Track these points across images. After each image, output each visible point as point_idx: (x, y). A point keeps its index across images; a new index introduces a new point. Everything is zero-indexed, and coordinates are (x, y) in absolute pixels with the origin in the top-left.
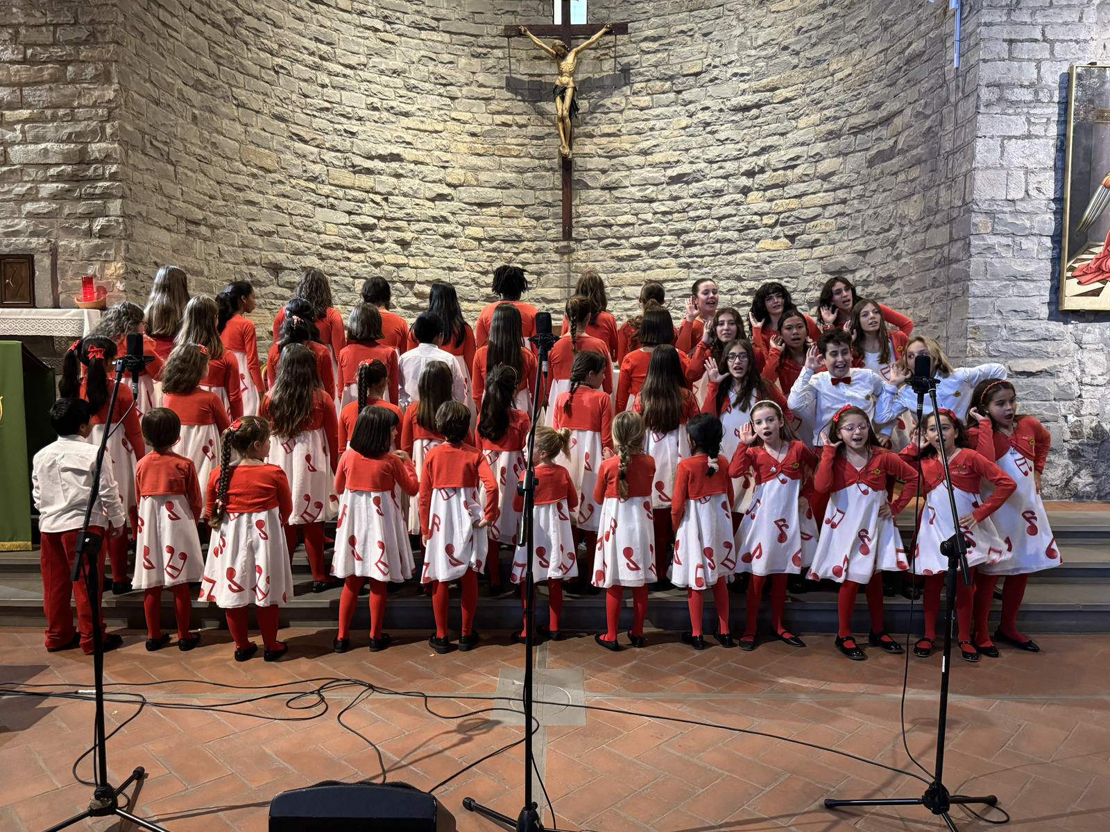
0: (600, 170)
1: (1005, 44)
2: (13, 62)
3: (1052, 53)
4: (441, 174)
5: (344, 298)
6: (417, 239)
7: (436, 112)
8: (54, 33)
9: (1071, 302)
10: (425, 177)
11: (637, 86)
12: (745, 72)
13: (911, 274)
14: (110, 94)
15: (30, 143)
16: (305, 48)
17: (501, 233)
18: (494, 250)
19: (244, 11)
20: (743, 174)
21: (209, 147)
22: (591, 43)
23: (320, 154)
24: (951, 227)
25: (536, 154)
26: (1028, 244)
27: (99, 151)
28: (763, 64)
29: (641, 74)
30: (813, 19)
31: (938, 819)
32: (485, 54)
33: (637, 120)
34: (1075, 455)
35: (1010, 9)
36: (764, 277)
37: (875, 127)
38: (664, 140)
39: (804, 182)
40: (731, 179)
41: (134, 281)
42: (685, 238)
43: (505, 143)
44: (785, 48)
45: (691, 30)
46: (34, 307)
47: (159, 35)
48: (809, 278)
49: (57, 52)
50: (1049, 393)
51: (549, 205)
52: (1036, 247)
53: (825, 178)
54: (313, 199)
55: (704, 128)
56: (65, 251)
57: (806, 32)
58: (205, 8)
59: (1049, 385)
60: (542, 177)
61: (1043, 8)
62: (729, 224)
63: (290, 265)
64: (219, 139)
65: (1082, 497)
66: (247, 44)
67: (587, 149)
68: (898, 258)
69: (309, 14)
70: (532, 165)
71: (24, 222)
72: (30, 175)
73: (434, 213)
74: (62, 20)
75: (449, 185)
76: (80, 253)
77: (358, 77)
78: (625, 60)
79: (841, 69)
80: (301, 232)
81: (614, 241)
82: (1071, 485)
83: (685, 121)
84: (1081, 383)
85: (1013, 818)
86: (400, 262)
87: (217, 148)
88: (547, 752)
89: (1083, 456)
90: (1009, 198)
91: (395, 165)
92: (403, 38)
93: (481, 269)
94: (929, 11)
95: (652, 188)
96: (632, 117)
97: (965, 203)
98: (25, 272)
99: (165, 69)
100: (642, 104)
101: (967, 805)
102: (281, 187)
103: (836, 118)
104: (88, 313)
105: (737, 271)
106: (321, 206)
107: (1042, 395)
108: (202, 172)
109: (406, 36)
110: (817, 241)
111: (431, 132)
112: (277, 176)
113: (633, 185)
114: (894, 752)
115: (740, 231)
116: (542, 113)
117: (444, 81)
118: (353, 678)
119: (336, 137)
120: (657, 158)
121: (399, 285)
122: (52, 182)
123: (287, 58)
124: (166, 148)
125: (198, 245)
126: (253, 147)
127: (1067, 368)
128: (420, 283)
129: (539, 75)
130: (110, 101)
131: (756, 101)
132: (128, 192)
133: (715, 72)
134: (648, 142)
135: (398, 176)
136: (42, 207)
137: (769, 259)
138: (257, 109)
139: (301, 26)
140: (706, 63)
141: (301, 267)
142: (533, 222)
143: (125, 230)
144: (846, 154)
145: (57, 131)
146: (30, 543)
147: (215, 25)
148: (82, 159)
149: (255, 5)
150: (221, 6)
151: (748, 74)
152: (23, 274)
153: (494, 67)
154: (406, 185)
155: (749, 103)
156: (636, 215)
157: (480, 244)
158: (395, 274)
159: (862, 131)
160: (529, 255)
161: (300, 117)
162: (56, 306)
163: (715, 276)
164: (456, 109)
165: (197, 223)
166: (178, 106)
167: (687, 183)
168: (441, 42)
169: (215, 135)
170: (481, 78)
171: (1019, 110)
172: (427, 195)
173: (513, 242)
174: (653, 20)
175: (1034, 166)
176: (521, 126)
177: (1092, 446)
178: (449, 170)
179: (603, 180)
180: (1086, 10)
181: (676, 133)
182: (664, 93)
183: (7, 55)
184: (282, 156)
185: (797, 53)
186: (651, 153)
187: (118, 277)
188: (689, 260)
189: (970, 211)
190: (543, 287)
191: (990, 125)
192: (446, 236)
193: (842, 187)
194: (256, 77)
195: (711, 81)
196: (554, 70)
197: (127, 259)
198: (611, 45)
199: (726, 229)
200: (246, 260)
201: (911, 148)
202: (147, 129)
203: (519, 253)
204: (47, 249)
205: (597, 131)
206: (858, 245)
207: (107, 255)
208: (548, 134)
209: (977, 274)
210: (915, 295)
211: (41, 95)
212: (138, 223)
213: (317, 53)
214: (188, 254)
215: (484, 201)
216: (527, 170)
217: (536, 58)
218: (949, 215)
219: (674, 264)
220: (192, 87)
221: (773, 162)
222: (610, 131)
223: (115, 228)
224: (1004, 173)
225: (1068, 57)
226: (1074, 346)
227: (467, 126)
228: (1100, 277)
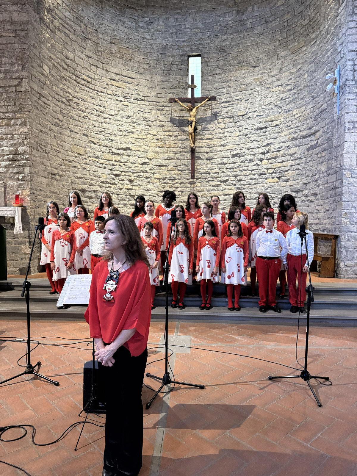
0: (205, 152)
1: (355, 107)
4: (145, 155)
6: (136, 179)
7: (144, 131)
8: (7, 108)
10: (139, 156)
12: (261, 114)
13: (323, 192)
14: (26, 130)
16: (95, 109)
17: (168, 176)
18: (165, 183)
19: (73, 97)
20: (260, 154)
21: (60, 147)
22: (202, 105)
23: (100, 148)
24: (336, 175)
25: (181, 147)
27: (22, 150)
28: (268, 111)
29: (221, 116)
30: (287, 95)
31: (306, 383)
32: (162, 109)
33: (220, 133)
37: (310, 136)
38: (230, 141)
39: (284, 157)
40: (256, 155)
41: (33, 197)
42: (238, 178)
43: (169, 143)
44: (277, 106)
45: (240, 99)
47: (43, 107)
49: (8, 115)
51: (186, 166)
53: (291, 155)
54: (97, 165)
55: (246, 136)
56: (9, 186)
57: (284, 99)
58: (59, 96)
60: (183, 155)
62: (255, 173)
63: (88, 190)
66: (74, 108)
67: (200, 145)
68: (318, 186)
69: (96, 96)
70: (179, 151)
73: (142, 169)
74: (10, 104)
75: (148, 159)
76: (14, 187)
77: (114, 119)
78: (215, 111)
79: (297, 114)
80: (93, 177)
81: (211, 179)
83: (238, 133)
85: (333, 384)
86: (129, 188)
87: (63, 147)
88: (176, 361)
91: (128, 152)
93: (160, 190)
94: (328, 93)
95: (226, 159)
96: (218, 132)
97: (341, 166)
99: (45, 120)
100: (222, 127)
101: (318, 379)
102: (86, 160)
103: (296, 132)
104: (17, 208)
105: (259, 191)
106: (100, 167)
109: (132, 103)
110: (289, 179)
111: (142, 139)
112: (84, 157)
113: (218, 158)
115: (259, 175)
116: (183, 131)
117: (146, 120)
119: (106, 142)
120: (227, 147)
121: (129, 197)
122: (5, 161)
123: (88, 113)
124: (45, 148)
125: (55, 183)
126: (75, 146)
129: (183, 117)
130: (26, 132)
131: (265, 126)
132: (32, 165)
133: (250, 115)
134: (224, 142)
135: (129, 156)
136: (2, 170)
137: (270, 186)
138: (77, 132)
139: (93, 101)
140: (246, 111)
141: (93, 190)
142: (180, 172)
143: (31, 178)
144: (299, 146)
145: (7, 143)
147: (63, 102)
148: (16, 153)
149: (77, 94)
150: (65, 95)
151: (262, 116)
153: (165, 114)
154: (132, 159)
155: (263, 127)
156: (220, 169)
157: (160, 181)
158: (127, 192)
159: (305, 137)
160: (179, 185)
161: (93, 134)
162: (6, 206)
163: (250, 193)
164: (151, 130)
165: (55, 175)
166: (49, 132)
167: (239, 157)
168: (146, 105)
169: (62, 142)
170: (160, 118)
172: (140, 163)
173: (172, 180)
174: (226, 95)
176: (175, 136)
178: (148, 153)
179: (207, 156)
181: (235, 138)
182: (230, 123)
184: (86, 149)
185: (281, 108)
186: (225, 146)
187: (27, 195)
188: (240, 186)
189: (342, 169)
190: (183, 197)
191: (350, 137)
192: (147, 178)
194: (77, 120)
195: (248, 118)
196: (188, 115)
197: (31, 189)
198: (210, 105)
199: (254, 174)
200: (73, 188)
201: (323, 144)
202: (39, 142)
203: (174, 184)
204: (3, 185)
205: (205, 138)
206: (304, 181)
207: (24, 187)
208: (186, 139)
209: (345, 192)
210: (324, 201)
211: (3, 130)
212: (35, 175)
213: (99, 110)
214: (52, 186)
215: (161, 164)
216: (178, 153)
217: (181, 110)
218: (336, 170)
219: (234, 188)
220: (54, 125)
221: (271, 149)
222: (209, 137)
223: (27, 177)
224: (355, 155)
227: (155, 136)
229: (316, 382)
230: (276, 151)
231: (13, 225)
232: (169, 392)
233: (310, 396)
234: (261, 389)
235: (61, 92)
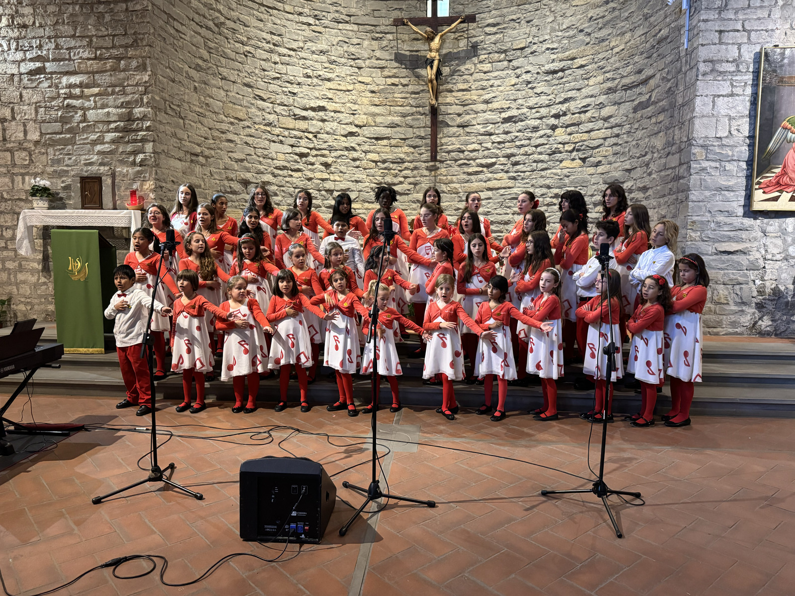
0: (456, 114)
1: (717, 34)
2: (89, 59)
3: (749, 39)
5: (288, 201)
6: (335, 162)
7: (349, 78)
8: (113, 42)
9: (757, 206)
10: (341, 121)
11: (482, 57)
12: (554, 47)
13: (657, 185)
14: (146, 78)
15: (99, 108)
16: (264, 39)
17: (391, 157)
18: (385, 169)
19: (226, 18)
20: (552, 116)
21: (204, 106)
22: (451, 29)
23: (273, 107)
24: (681, 155)
25: (414, 104)
26: (729, 166)
27: (140, 113)
28: (566, 41)
29: (485, 49)
30: (600, 11)
31: (599, 500)
32: (381, 38)
33: (482, 80)
34: (760, 306)
35: (721, 10)
36: (565, 186)
37: (638, 85)
38: (500, 94)
39: (592, 122)
40: (544, 120)
41: (160, 192)
42: (513, 159)
43: (394, 97)
44: (581, 31)
45: (519, 19)
46: (102, 209)
47: (174, 38)
48: (595, 187)
49: (115, 52)
50: (742, 265)
51: (422, 138)
52: (735, 169)
53: (606, 119)
54: (269, 137)
55: (527, 85)
56: (120, 175)
57: (595, 20)
58: (202, 18)
59: (742, 260)
60: (418, 119)
61: (743, 9)
62: (543, 150)
63: (254, 181)
64: (210, 101)
65: (764, 334)
66: (227, 39)
67: (449, 99)
68: (650, 174)
69: (266, 16)
70: (411, 112)
71: (96, 157)
72: (99, 128)
73: (347, 145)
74: (117, 32)
75: (357, 126)
76: (129, 176)
77: (298, 56)
78: (474, 40)
79: (617, 46)
80: (261, 159)
81: (466, 161)
82: (757, 326)
83: (514, 81)
84: (765, 259)
86: (324, 177)
87: (209, 107)
89: (765, 307)
90: (717, 136)
91: (321, 114)
92: (327, 29)
93: (377, 181)
94: (672, 9)
95: (491, 126)
96: (478, 78)
97: (689, 140)
98: (96, 188)
99: (177, 59)
100: (485, 69)
101: (623, 496)
102: (249, 130)
103: (614, 79)
104: (134, 212)
105: (547, 182)
106: (274, 142)
107: (738, 267)
109: (329, 27)
110: (600, 162)
111: (345, 91)
112: (246, 123)
113: (478, 124)
115: (550, 155)
117: (354, 57)
119: (283, 96)
120: (495, 105)
121: (323, 193)
122: (112, 132)
123: (253, 46)
124: (179, 109)
125: (198, 169)
126: (231, 105)
127: (756, 249)
128: (337, 191)
129: (417, 51)
130: (146, 82)
131: (561, 67)
132: (156, 138)
133: (535, 47)
134: (489, 95)
135: (323, 121)
136: (106, 147)
137: (568, 174)
138: (233, 80)
139: (261, 25)
140: (529, 41)
142: (412, 150)
143: (155, 161)
144: (620, 104)
145: (115, 101)
146: (103, 349)
147: (208, 28)
148: (129, 118)
149: (232, 13)
150: (211, 16)
151: (556, 49)
153: (387, 46)
154: (328, 126)
155: (557, 69)
156: (481, 144)
157: (376, 165)
158: (321, 185)
159: (630, 88)
160: (409, 172)
161: (261, 84)
162: (115, 208)
163: (532, 186)
164: (361, 75)
165: (197, 155)
166: (186, 81)
167: (515, 122)
168: (352, 31)
169: (207, 98)
170: (378, 54)
171: (726, 78)
172: (342, 133)
173: (398, 163)
174: (493, 12)
175: (735, 115)
176: (404, 86)
177: (772, 300)
178: (357, 116)
179: (459, 120)
180: (773, 9)
181: (508, 88)
182: (500, 61)
183: (86, 55)
184: (249, 110)
185: (589, 34)
186: (491, 102)
187: (150, 190)
188: (515, 174)
189: (691, 145)
190: (418, 193)
191: (705, 87)
192: (354, 160)
194: (233, 60)
195: (532, 53)
196: (426, 48)
197: (156, 179)
198: (465, 29)
199: (540, 153)
200: (227, 178)
201: (660, 101)
202: (168, 98)
203: (402, 170)
204: (110, 173)
205: (455, 88)
206: (626, 165)
207: (144, 177)
208: (422, 90)
209: (695, 186)
210: (659, 200)
211: (104, 79)
212: (163, 156)
213: (272, 42)
214: (191, 175)
215: (379, 136)
216: (408, 115)
217: (414, 39)
218: (680, 147)
220: (194, 69)
221: (572, 108)
222: (463, 88)
223: (149, 160)
224: (714, 120)
225: (760, 41)
226: (761, 234)
227: (369, 86)
228: (779, 189)
229: (619, 501)
230: (579, 113)
231: (128, 240)
232: (378, 511)
233: (605, 521)
234: (527, 510)
235: (206, 9)
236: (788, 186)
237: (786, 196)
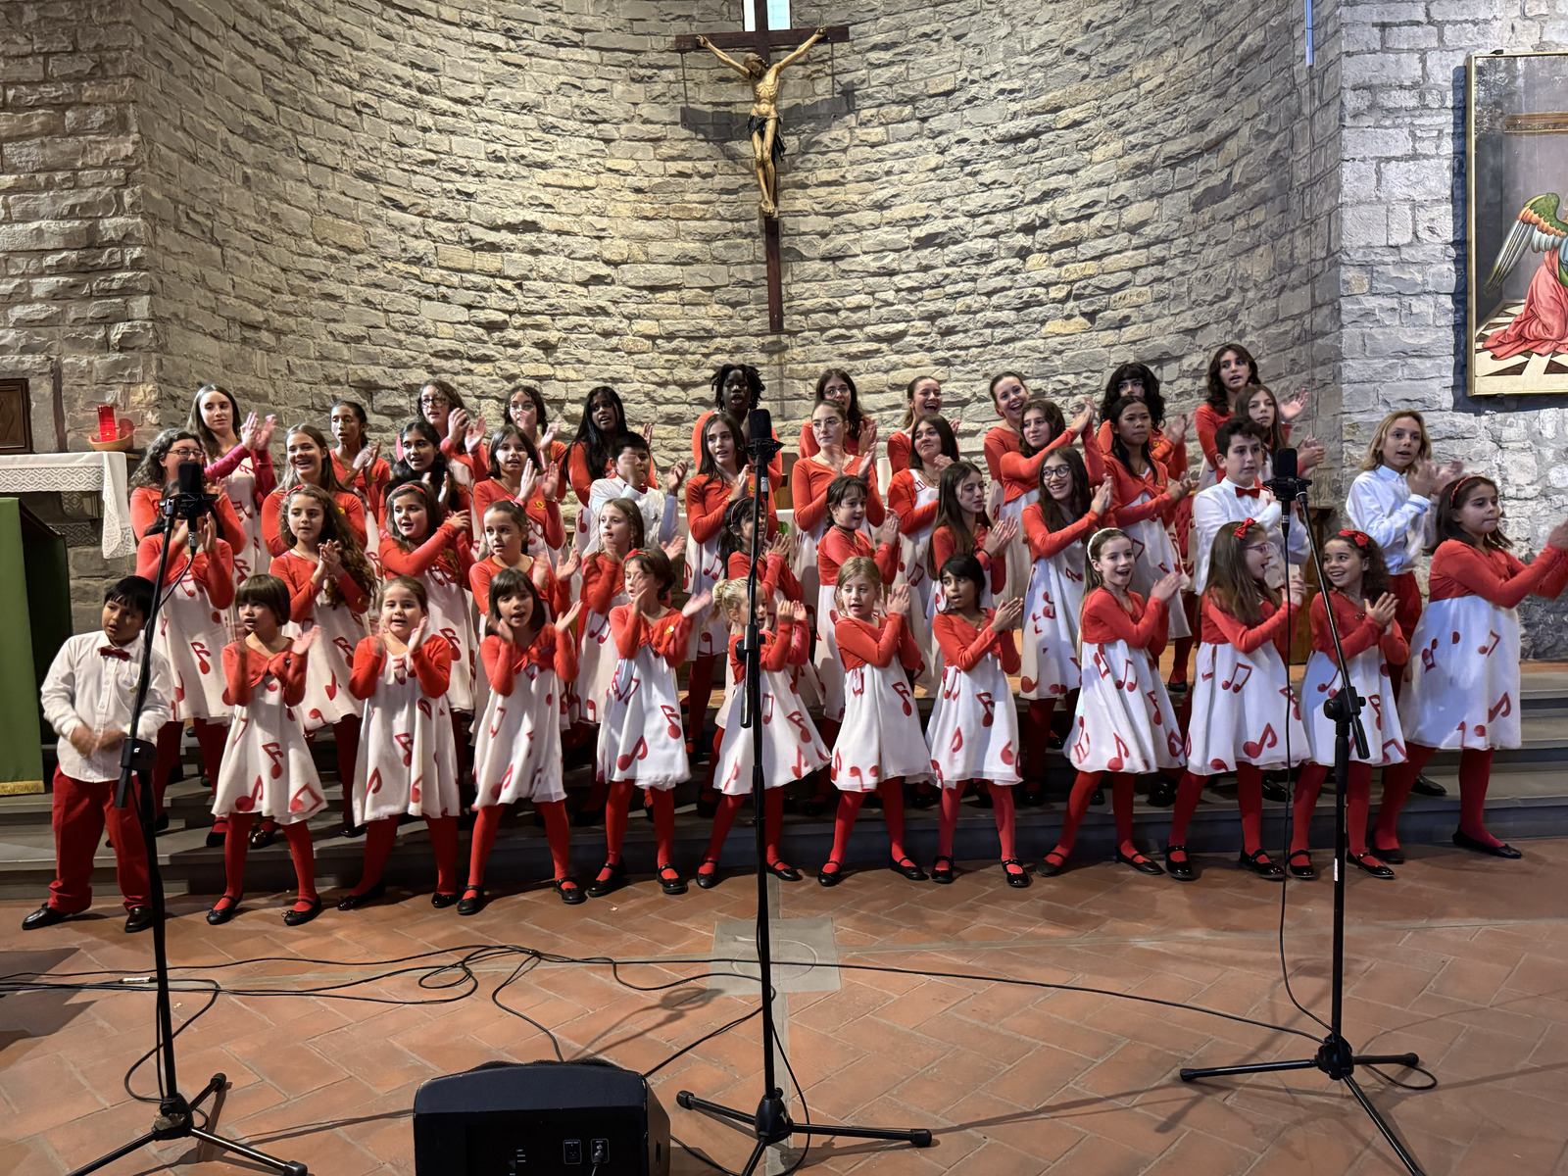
0: (818, 234)
1: (1376, 30)
3: (1441, 39)
4: (595, 248)
6: (565, 340)
7: (585, 161)
8: (45, 65)
9: (1484, 385)
10: (573, 252)
11: (865, 114)
12: (1016, 87)
14: (128, 149)
15: (17, 222)
16: (398, 78)
17: (684, 327)
18: (674, 352)
19: (310, 28)
20: (1019, 230)
21: (269, 219)
22: (798, 56)
23: (424, 225)
24: (1313, 288)
25: (728, 215)
26: (1419, 306)
27: (115, 229)
28: (1039, 75)
29: (869, 96)
31: (1339, 1087)
32: (650, 78)
33: (867, 160)
36: (1055, 372)
37: (1200, 155)
38: (906, 188)
39: (1105, 236)
40: (1002, 238)
41: (173, 410)
42: (942, 322)
43: (683, 201)
44: (1070, 52)
45: (937, 32)
46: (32, 452)
47: (192, 64)
49: (50, 91)
51: (749, 285)
52: (1431, 311)
53: (1133, 230)
54: (417, 289)
55: (962, 168)
56: (72, 372)
57: (1098, 27)
58: (255, 25)
60: (737, 246)
62: (1003, 301)
63: (388, 383)
64: (282, 207)
66: (315, 74)
67: (799, 205)
68: (1241, 334)
69: (400, 29)
70: (722, 230)
71: (12, 334)
72: (18, 267)
73: (588, 303)
74: (55, 46)
75: (608, 263)
76: (94, 374)
77: (473, 116)
78: (846, 78)
79: (1149, 78)
80: (402, 336)
81: (843, 331)
83: (934, 160)
85: (1441, 1082)
86: (543, 373)
87: (280, 221)
88: (790, 1028)
90: (1391, 243)
91: (530, 237)
92: (534, 59)
93: (657, 379)
95: (892, 255)
96: (859, 157)
97: (1330, 253)
98: (16, 405)
99: (202, 112)
100: (873, 139)
101: (1376, 1065)
102: (372, 273)
103: (1149, 146)
104: (109, 457)
106: (429, 298)
108: (260, 255)
109: (538, 56)
110: (1127, 318)
111: (579, 189)
112: (365, 258)
113: (865, 253)
114: (1272, 1005)
115: (1018, 310)
116: (733, 157)
117: (593, 117)
118: (510, 944)
119: (446, 201)
120: (897, 213)
122: (51, 275)
123: (372, 91)
124: (209, 223)
125: (259, 358)
126: (329, 218)
128: (572, 402)
129: (728, 104)
130: (127, 158)
131: (1032, 127)
132: (158, 285)
133: (974, 90)
134: (884, 192)
136: (37, 311)
137: (1060, 347)
138: (333, 165)
139: (390, 47)
140: (961, 77)
141: (405, 385)
142: (728, 311)
143: (157, 338)
144: (1162, 196)
145: (54, 202)
146: (41, 783)
147: (269, 48)
148: (91, 242)
149: (325, 19)
150: (277, 21)
151: (1019, 91)
152: (14, 406)
153: (664, 94)
154: (547, 264)
155: (1023, 131)
156: (872, 294)
157: (654, 343)
159: (1183, 162)
161: (394, 174)
162: (63, 449)
164: (612, 156)
165: (256, 328)
166: (223, 162)
167: (942, 246)
168: (588, 63)
169: (276, 202)
170: (646, 110)
171: (1400, 121)
172: (577, 278)
173: (701, 338)
174: (883, 20)
175: (1424, 197)
176: (705, 176)
178: (607, 241)
179: (824, 247)
181: (922, 177)
182: (902, 121)
184: (371, 230)
185: (1087, 58)
186: (889, 207)
187: (148, 405)
188: (949, 354)
189: (1338, 264)
191: (1361, 143)
192: (606, 334)
193: (1158, 241)
194: (330, 120)
195: (968, 102)
196: (748, 95)
197: (160, 380)
198: (826, 57)
199: (998, 308)
200: (326, 378)
201: (1251, 181)
202: (182, 197)
203: (710, 355)
204: (47, 369)
205: (812, 179)
206: (1184, 321)
207: (132, 375)
208: (746, 185)
209: (1352, 351)
211: (30, 154)
212: (174, 328)
213: (414, 83)
214: (245, 372)
215: (657, 284)
216: (716, 238)
217: (721, 79)
218: (1309, 271)
219: (927, 361)
220: (241, 135)
221: (1060, 211)
222: (830, 179)
223: (141, 337)
224: (1382, 209)
225: (1463, 44)
226: (1490, 445)
227: (629, 178)
228: (1522, 348)
231: (97, 523)
235: (263, 7)
236: (1543, 341)
237: (1538, 363)
